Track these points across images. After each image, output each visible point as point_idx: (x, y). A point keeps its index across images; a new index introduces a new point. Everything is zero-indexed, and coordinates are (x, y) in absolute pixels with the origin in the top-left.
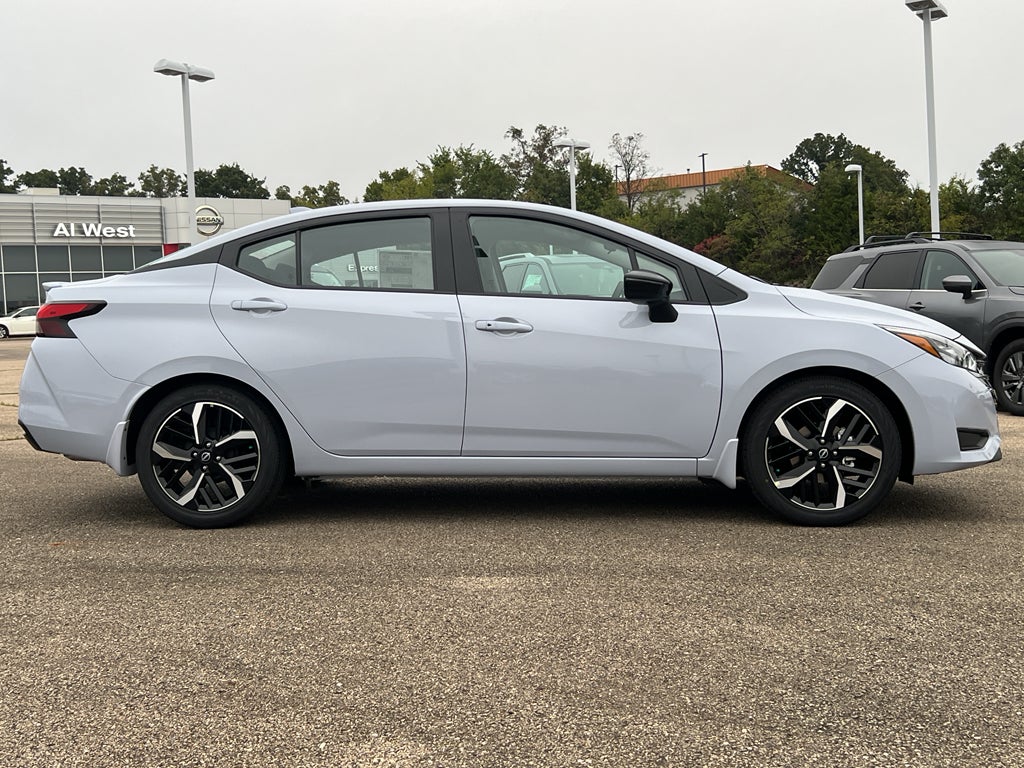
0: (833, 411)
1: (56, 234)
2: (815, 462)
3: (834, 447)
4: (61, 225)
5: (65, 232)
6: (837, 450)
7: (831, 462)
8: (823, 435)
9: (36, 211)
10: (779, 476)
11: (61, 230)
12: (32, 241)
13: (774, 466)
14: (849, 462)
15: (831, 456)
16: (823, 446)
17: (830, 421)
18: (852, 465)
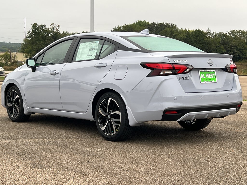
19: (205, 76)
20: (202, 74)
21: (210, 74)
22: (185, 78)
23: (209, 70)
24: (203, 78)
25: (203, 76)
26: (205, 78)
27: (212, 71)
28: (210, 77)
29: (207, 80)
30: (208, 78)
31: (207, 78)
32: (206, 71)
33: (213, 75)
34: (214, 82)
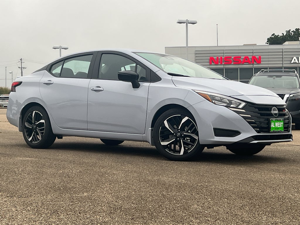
0: (184, 120)
1: (292, 62)
2: (175, 137)
3: (182, 133)
4: (295, 58)
5: (297, 61)
6: (183, 134)
7: (181, 138)
8: (179, 128)
9: (284, 52)
10: (163, 141)
11: (295, 60)
12: (282, 65)
13: (162, 137)
14: (188, 140)
15: (181, 136)
16: (179, 132)
17: (182, 124)
18: (189, 141)
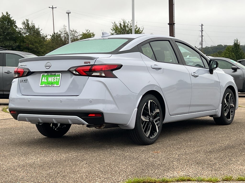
0: (230, 96)
2: (228, 109)
8: (229, 102)
16: (229, 105)
17: (230, 99)
19: (47, 80)
20: (44, 78)
21: (54, 77)
22: (24, 81)
23: (54, 74)
24: (44, 81)
25: (44, 79)
26: (46, 81)
27: (56, 74)
28: (53, 80)
29: (48, 83)
30: (51, 81)
31: (49, 81)
32: (50, 74)
33: (57, 79)
34: (55, 86)
